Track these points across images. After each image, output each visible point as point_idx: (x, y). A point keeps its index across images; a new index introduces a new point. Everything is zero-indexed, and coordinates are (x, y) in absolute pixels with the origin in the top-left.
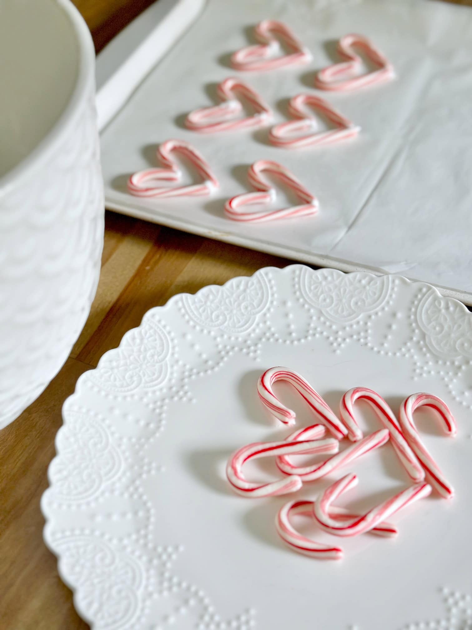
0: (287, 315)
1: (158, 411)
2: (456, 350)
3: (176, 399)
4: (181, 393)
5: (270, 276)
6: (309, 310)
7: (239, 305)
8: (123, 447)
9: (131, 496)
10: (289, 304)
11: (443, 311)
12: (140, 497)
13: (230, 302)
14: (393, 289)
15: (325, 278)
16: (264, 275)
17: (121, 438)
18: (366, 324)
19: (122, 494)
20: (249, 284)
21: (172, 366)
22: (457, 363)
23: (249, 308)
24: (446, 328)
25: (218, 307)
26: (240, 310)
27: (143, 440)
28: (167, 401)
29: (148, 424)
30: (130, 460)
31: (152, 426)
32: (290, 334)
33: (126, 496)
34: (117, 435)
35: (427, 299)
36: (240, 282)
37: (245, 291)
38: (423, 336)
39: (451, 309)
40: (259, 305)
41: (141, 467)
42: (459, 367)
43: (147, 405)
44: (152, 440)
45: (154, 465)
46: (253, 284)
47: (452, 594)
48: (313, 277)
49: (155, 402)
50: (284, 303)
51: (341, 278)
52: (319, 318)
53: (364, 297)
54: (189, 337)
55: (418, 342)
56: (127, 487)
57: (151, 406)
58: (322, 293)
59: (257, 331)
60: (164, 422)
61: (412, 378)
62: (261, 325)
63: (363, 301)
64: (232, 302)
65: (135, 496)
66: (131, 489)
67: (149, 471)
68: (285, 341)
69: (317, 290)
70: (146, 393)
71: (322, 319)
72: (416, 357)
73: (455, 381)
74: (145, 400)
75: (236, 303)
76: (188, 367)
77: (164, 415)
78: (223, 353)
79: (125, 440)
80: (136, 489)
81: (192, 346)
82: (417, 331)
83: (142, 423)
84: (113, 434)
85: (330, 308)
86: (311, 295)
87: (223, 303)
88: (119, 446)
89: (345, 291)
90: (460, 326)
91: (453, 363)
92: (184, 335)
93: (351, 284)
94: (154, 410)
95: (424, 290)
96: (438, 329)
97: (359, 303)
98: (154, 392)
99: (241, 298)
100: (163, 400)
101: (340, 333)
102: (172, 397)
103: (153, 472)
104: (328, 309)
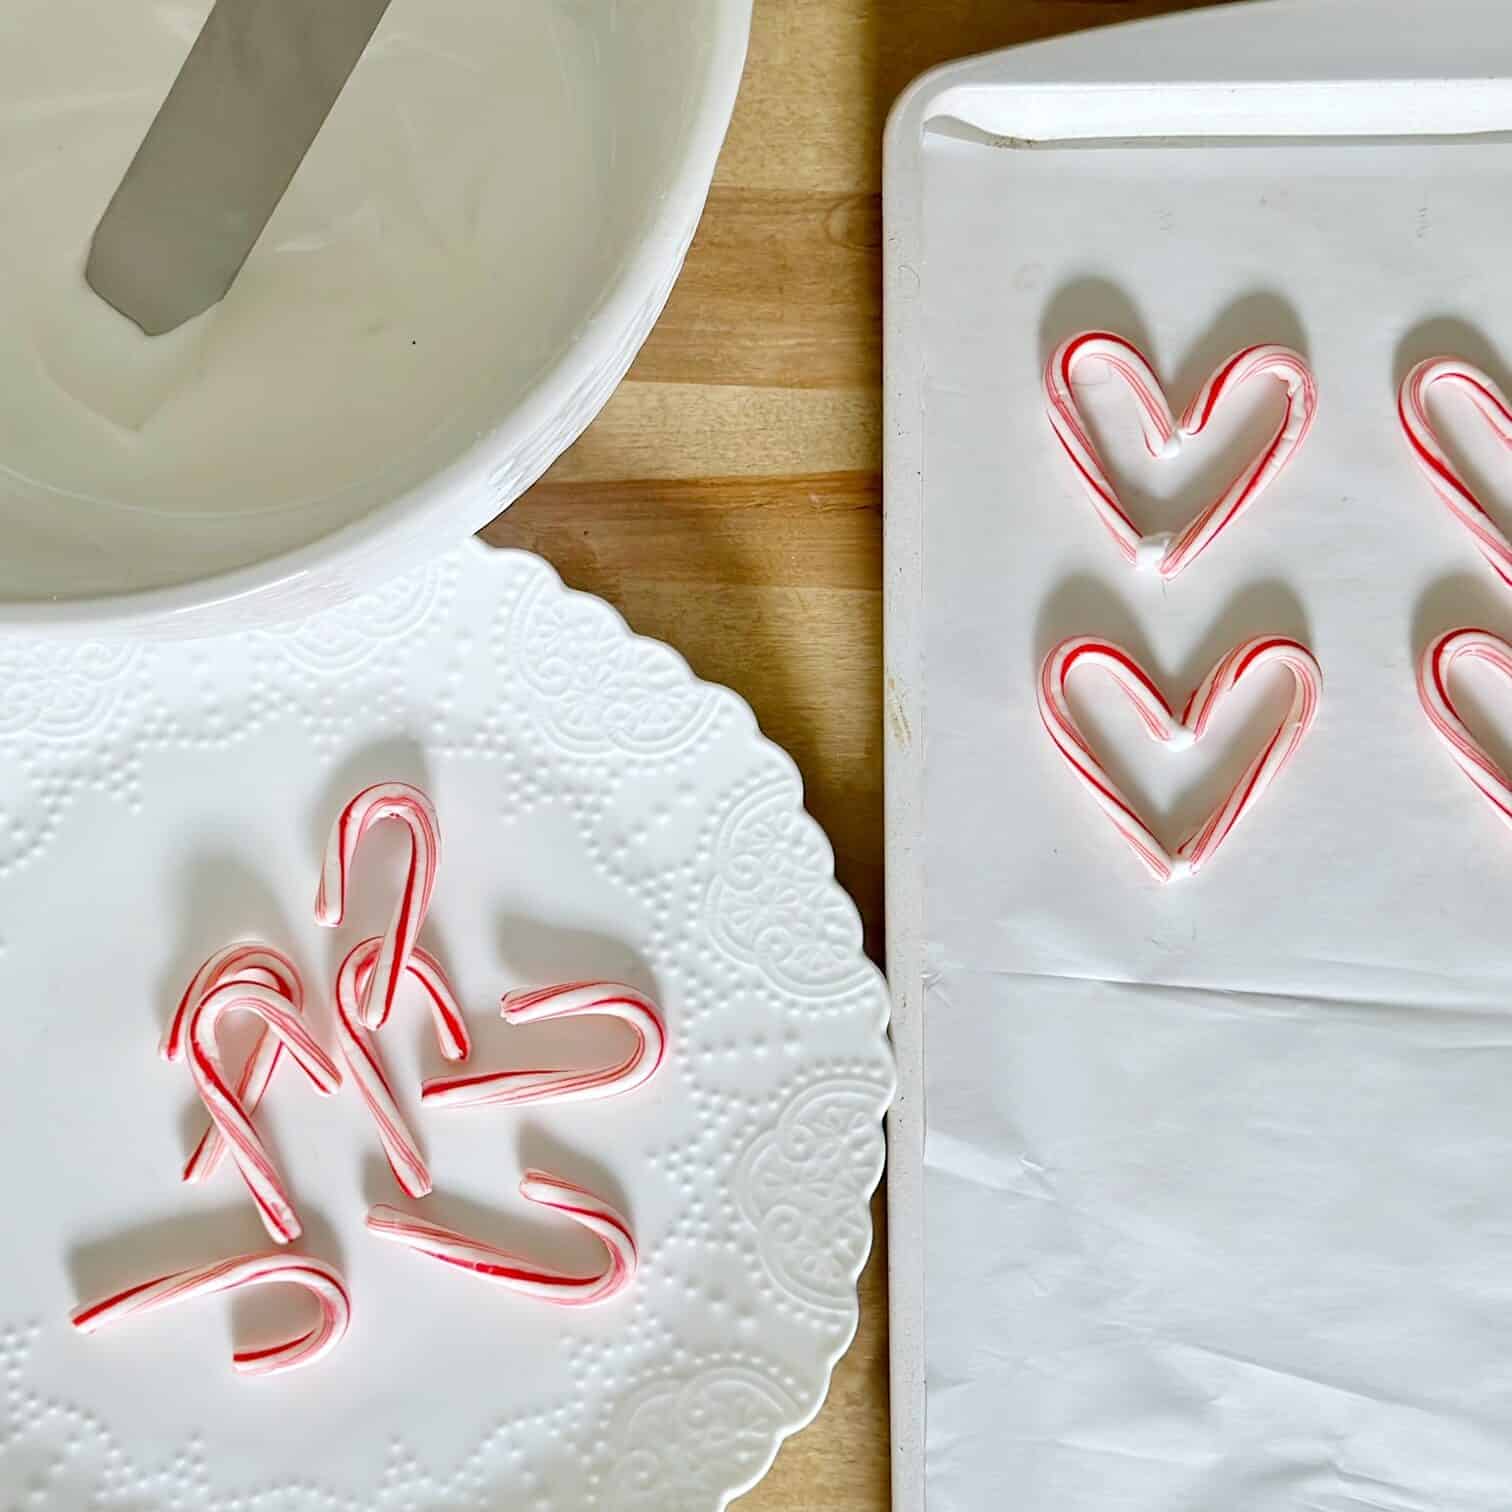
0: (661, 809)
1: (256, 707)
2: (764, 1212)
3: (308, 721)
4: (328, 722)
5: (727, 721)
6: (701, 848)
7: (613, 698)
8: (132, 705)
9: (45, 792)
10: (688, 800)
11: (845, 1140)
12: (53, 810)
13: (607, 675)
14: (849, 1001)
15: (797, 842)
16: (718, 705)
17: (146, 687)
18: (739, 985)
19: (35, 774)
20: (675, 689)
21: (376, 660)
22: (735, 1227)
23: (622, 724)
24: (808, 1165)
25: (575, 657)
26: (605, 707)
27: (173, 728)
28: (291, 708)
29: (213, 711)
30: (113, 737)
31: (216, 721)
32: (622, 842)
33: (38, 783)
34: (144, 675)
35: (857, 1090)
36: (667, 668)
37: (659, 687)
38: (768, 1125)
39: (858, 1156)
40: (643, 739)
41: (114, 767)
42: (730, 1237)
43: (255, 678)
44: (184, 744)
45: (134, 786)
46: (680, 696)
47: (197, 1460)
48: (784, 814)
49: (274, 687)
50: (686, 787)
51: (813, 874)
52: (696, 880)
53: (797, 949)
54: (464, 648)
55: (750, 1121)
56: (55, 774)
57: (259, 687)
58: (757, 854)
59: (583, 771)
60: (239, 736)
61: (652, 1154)
62: (601, 771)
63: (788, 952)
64: (609, 680)
65: (48, 801)
66: (57, 783)
67: (115, 787)
68: (593, 843)
69: (759, 839)
70: (279, 657)
71: (697, 889)
72: (710, 1134)
73: (692, 1243)
74: (262, 667)
75: (614, 690)
76: (400, 690)
77: (255, 726)
78: (481, 737)
79: (148, 696)
80: (64, 791)
81: (454, 665)
82: (774, 1106)
83: (210, 698)
84: (142, 665)
85: (732, 890)
86: (738, 832)
87: (593, 662)
88: (128, 696)
89: (792, 899)
90: (823, 1193)
91: (735, 1218)
92: (464, 634)
93: (814, 904)
94: (255, 697)
95: (877, 1074)
96: (800, 1148)
97: (777, 948)
98: (293, 670)
99: (635, 690)
100: (290, 699)
101: (684, 946)
102: (306, 712)
103: (118, 795)
104: (727, 888)
